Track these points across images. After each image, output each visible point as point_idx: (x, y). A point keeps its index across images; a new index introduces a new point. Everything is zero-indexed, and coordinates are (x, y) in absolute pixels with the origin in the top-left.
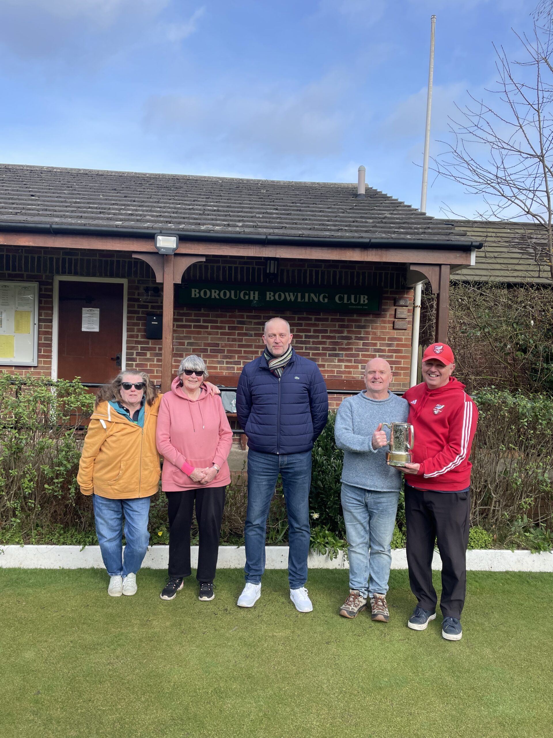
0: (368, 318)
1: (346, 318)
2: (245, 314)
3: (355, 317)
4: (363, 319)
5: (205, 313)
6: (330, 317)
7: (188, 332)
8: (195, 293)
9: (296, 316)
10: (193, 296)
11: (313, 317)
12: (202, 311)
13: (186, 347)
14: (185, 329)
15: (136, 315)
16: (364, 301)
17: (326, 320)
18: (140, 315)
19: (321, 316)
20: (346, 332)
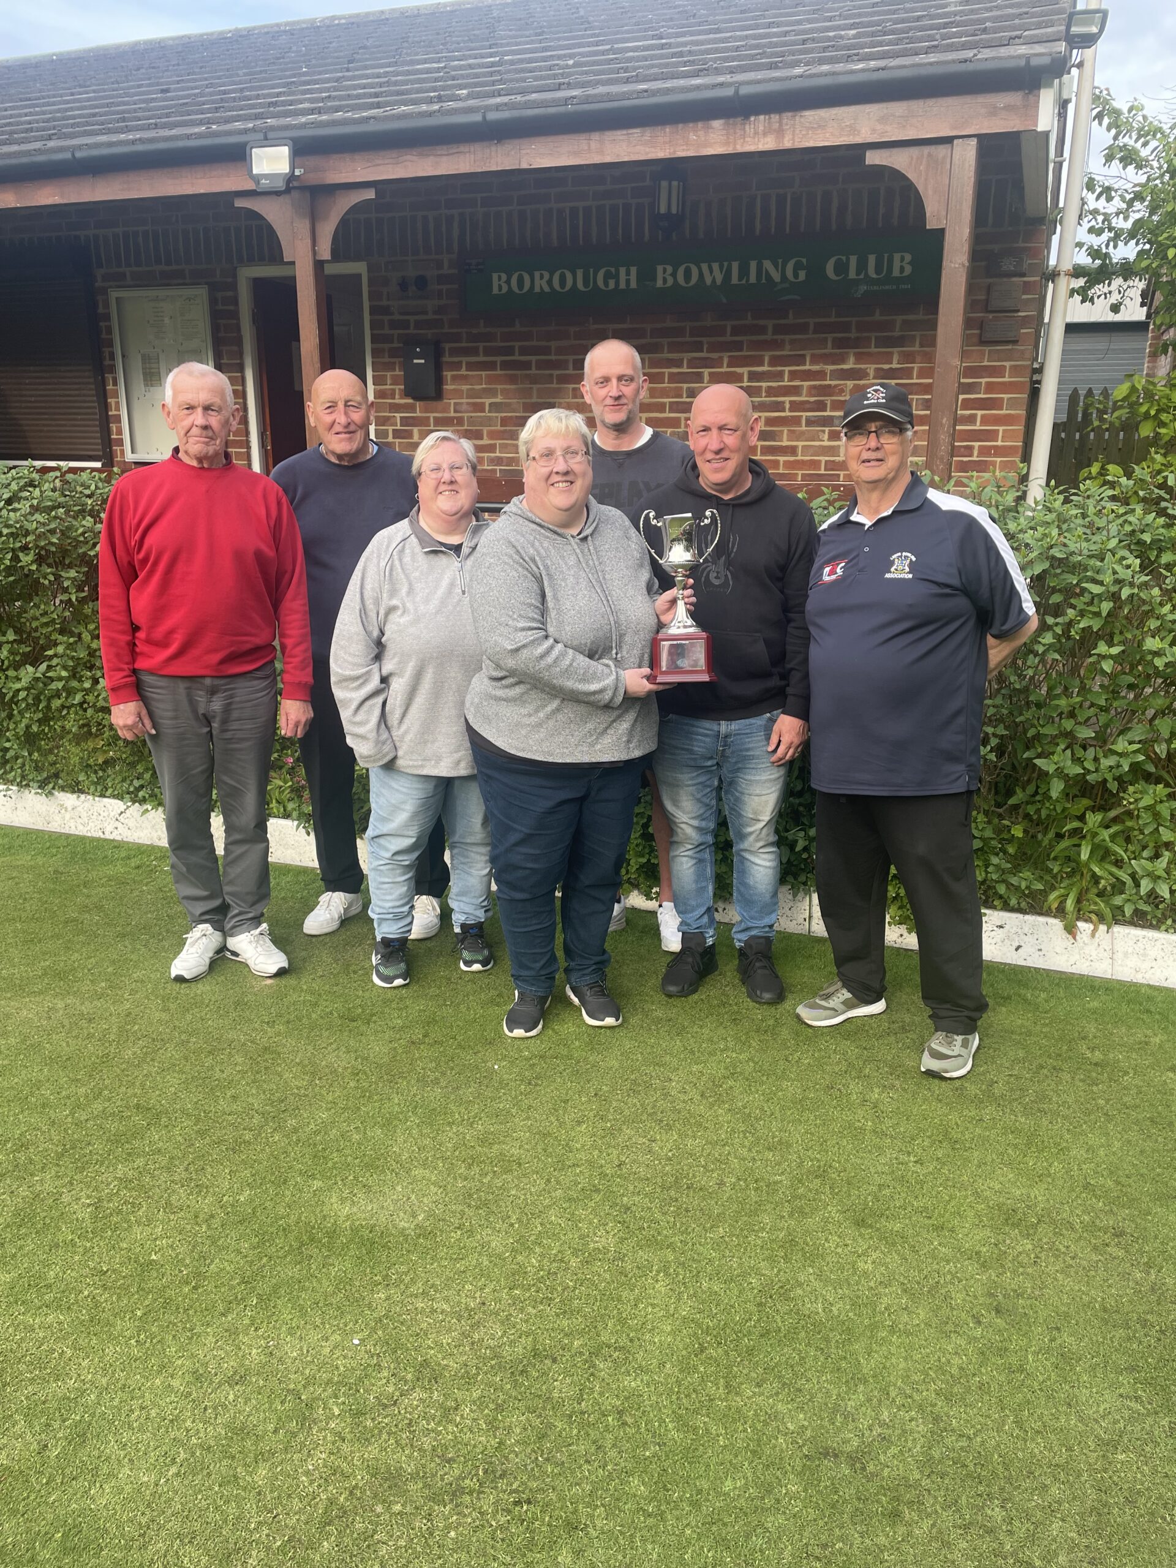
0: (911, 317)
1: (855, 320)
2: (611, 327)
3: (878, 316)
4: (899, 319)
5: (523, 329)
6: (812, 321)
7: (489, 380)
8: (499, 283)
9: (729, 324)
10: (495, 291)
11: (770, 324)
12: (518, 327)
14: (483, 373)
15: (386, 346)
16: (902, 269)
17: (803, 328)
18: (395, 345)
19: (791, 320)
20: (852, 359)
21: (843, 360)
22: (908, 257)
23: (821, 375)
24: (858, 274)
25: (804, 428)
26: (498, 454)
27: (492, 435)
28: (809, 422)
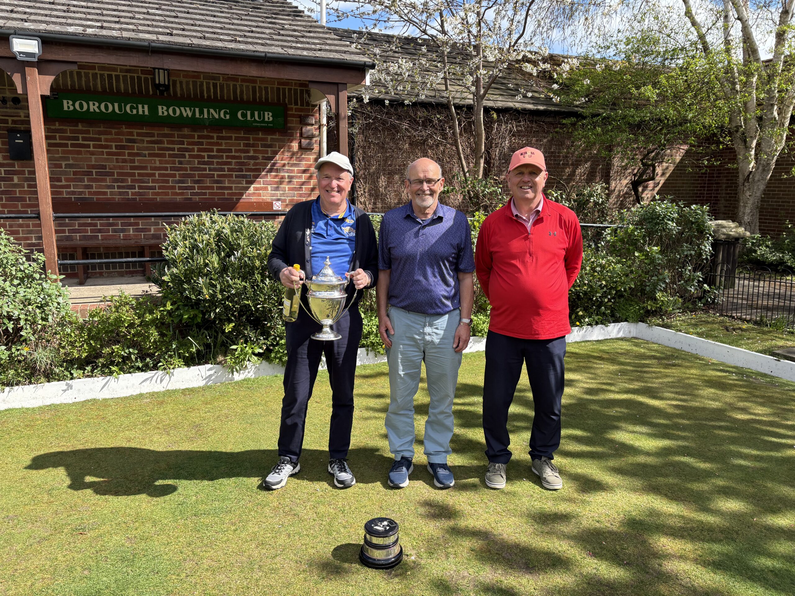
0: (274, 137)
1: (251, 136)
2: (135, 131)
3: (260, 135)
4: (269, 137)
5: (84, 129)
6: (233, 136)
7: (64, 152)
8: (67, 105)
9: (196, 135)
10: (66, 108)
11: (215, 135)
12: (80, 127)
13: (63, 169)
14: (60, 149)
16: (269, 118)
17: (230, 138)
19: (224, 134)
20: (252, 152)
21: (248, 152)
22: (271, 114)
23: (240, 158)
24: (251, 118)
25: (234, 179)
26: (72, 189)
27: (67, 180)
28: (237, 176)
